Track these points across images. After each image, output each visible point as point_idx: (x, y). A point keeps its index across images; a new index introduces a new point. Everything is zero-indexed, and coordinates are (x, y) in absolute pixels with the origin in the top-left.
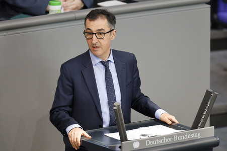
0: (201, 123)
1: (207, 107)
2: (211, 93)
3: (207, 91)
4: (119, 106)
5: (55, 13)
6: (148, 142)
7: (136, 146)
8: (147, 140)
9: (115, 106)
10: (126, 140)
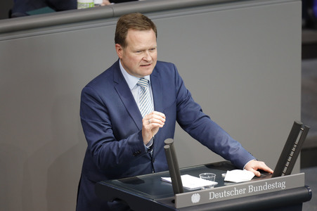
0: (286, 168)
1: (295, 146)
2: (300, 126)
3: (295, 123)
6: (212, 194)
7: (196, 199)
8: (210, 191)
9: (166, 144)
10: (181, 192)
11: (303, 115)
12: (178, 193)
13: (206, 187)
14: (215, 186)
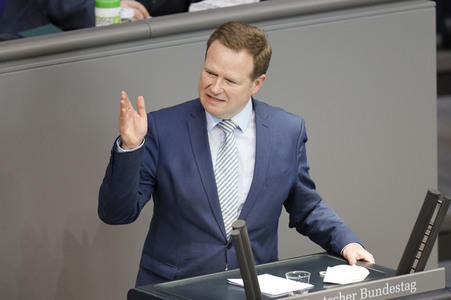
0: (416, 261)
1: (430, 227)
2: (436, 197)
3: (429, 193)
4: (242, 228)
5: (107, 24)
9: (234, 229)
11: (441, 180)
13: (295, 292)
14: (310, 291)
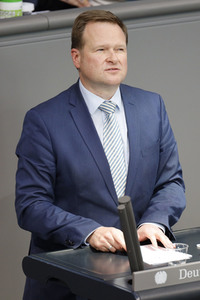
4: (127, 203)
7: (161, 278)
8: (181, 268)
9: (120, 204)
10: (141, 269)
12: (136, 271)
13: (174, 262)
14: (188, 261)
